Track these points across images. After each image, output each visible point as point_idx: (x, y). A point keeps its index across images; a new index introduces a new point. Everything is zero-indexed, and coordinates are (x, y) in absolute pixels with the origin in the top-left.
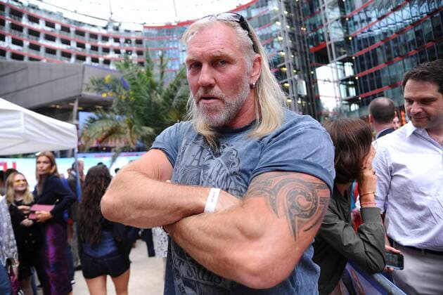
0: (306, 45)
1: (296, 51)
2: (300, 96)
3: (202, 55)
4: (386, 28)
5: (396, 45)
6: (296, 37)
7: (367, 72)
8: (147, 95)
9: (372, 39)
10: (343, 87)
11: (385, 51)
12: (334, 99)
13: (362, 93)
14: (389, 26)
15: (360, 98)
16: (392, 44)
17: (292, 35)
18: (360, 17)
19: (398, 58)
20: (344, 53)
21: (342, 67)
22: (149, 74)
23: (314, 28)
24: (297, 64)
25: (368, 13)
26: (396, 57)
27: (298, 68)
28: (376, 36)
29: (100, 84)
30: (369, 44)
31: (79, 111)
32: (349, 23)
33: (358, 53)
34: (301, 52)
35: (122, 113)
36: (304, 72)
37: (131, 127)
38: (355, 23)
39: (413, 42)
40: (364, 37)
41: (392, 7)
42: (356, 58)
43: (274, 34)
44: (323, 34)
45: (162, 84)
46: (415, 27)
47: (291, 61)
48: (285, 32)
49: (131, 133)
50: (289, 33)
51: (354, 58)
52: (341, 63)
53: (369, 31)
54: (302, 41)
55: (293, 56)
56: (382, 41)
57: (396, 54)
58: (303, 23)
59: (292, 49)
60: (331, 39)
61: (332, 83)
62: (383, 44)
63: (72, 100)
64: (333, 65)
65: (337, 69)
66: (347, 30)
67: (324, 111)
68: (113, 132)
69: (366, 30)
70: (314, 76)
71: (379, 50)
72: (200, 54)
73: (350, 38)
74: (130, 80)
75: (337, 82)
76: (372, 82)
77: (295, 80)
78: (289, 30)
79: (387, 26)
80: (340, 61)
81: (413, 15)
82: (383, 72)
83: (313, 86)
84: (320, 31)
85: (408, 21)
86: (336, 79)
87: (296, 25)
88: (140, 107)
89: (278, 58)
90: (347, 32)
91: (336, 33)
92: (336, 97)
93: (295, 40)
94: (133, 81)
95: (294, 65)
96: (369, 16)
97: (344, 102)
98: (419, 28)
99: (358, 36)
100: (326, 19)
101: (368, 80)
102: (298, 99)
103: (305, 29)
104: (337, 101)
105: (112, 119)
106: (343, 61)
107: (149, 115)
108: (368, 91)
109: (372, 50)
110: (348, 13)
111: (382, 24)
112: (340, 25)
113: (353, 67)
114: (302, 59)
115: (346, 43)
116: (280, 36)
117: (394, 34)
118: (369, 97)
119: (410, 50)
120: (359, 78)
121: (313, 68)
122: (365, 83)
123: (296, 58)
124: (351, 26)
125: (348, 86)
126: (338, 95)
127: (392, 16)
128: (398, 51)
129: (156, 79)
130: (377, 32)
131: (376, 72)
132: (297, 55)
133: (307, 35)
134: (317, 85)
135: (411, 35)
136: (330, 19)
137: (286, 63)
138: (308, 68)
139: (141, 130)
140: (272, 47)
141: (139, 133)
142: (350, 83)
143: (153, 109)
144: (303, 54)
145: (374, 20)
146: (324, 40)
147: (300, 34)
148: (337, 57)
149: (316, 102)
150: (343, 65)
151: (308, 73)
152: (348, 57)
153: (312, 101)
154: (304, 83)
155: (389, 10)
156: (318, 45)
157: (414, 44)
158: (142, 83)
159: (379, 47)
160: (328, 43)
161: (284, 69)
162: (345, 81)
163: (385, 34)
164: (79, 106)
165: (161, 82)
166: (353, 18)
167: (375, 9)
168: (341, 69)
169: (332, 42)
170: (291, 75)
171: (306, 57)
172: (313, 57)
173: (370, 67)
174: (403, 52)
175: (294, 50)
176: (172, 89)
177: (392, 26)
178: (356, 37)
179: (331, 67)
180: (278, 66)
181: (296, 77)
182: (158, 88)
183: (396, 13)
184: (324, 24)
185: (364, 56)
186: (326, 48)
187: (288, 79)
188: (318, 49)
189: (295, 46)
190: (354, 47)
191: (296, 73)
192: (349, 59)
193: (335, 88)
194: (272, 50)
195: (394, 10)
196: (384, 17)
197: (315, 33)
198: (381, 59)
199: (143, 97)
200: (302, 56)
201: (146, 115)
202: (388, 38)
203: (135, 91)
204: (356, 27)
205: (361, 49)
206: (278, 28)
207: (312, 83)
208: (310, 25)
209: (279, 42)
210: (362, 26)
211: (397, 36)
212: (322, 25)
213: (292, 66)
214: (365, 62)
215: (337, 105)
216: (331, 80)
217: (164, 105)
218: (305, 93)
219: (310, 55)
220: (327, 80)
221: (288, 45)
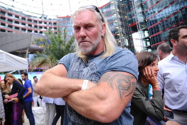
0: (127, 24)
1: (123, 26)
2: (125, 46)
3: (81, 24)
4: (162, 16)
5: (166, 23)
6: (123, 20)
7: (155, 35)
8: (59, 46)
9: (156, 21)
10: (144, 42)
11: (162, 25)
12: (141, 47)
13: (153, 44)
14: (163, 15)
15: (152, 46)
16: (165, 23)
17: (121, 20)
18: (150, 12)
19: (168, 28)
20: (144, 27)
21: (143, 33)
22: (59, 37)
23: (131, 16)
24: (124, 32)
25: (154, 10)
26: (167, 28)
27: (124, 34)
28: (158, 19)
29: (38, 42)
30: (155, 23)
31: (29, 53)
32: (146, 14)
33: (150, 27)
34: (125, 27)
35: (48, 54)
36: (127, 36)
37: (51, 60)
38: (149, 14)
39: (174, 21)
40: (153, 20)
41: (164, 7)
42: (149, 29)
43: (113, 19)
44: (134, 19)
45: (65, 41)
46: (174, 15)
47: (121, 31)
48: (118, 18)
49: (51, 63)
50: (120, 19)
51: (148, 29)
53: (155, 17)
54: (125, 22)
55: (122, 29)
56: (161, 21)
57: (167, 27)
58: (126, 14)
59: (121, 26)
60: (138, 21)
61: (139, 40)
62: (161, 22)
63: (26, 49)
64: (140, 32)
65: (141, 34)
67: (137, 52)
68: (43, 63)
69: (153, 17)
70: (131, 37)
71: (159, 25)
72: (80, 23)
73: (147, 21)
74: (51, 40)
75: (141, 39)
76: (157, 39)
78: (120, 18)
79: (162, 15)
81: (173, 10)
82: (162, 35)
83: (131, 42)
84: (133, 18)
85: (171, 13)
86: (141, 38)
87: (123, 15)
88: (55, 51)
89: (116, 30)
90: (145, 18)
91: (140, 19)
92: (141, 46)
93: (122, 22)
94: (52, 40)
95: (123, 33)
97: (145, 48)
98: (176, 15)
99: (150, 20)
100: (136, 13)
101: (155, 38)
102: (125, 47)
103: (127, 17)
104: (142, 48)
105: (43, 56)
106: (144, 30)
108: (155, 43)
109: (156, 25)
110: (145, 10)
111: (160, 14)
112: (142, 15)
113: (148, 33)
114: (126, 30)
115: (145, 23)
116: (116, 20)
117: (165, 18)
118: (156, 46)
119: (173, 25)
120: (151, 38)
121: (131, 34)
122: (154, 40)
123: (123, 29)
124: (146, 15)
125: (147, 41)
126: (142, 45)
127: (164, 10)
128: (168, 26)
129: (62, 39)
130: (158, 18)
131: (158, 35)
132: (124, 28)
133: (128, 19)
134: (133, 41)
135: (173, 18)
136: (138, 13)
137: (119, 32)
138: (128, 34)
139: (56, 61)
140: (113, 25)
141: (55, 63)
142: (147, 40)
143: (61, 52)
144: (126, 27)
145: (156, 12)
146: (135, 22)
147: (125, 19)
148: (141, 29)
149: (133, 48)
150: (144, 32)
151: (129, 35)
152: (146, 29)
153: (131, 48)
154: (127, 40)
155: (163, 8)
156: (133, 23)
157: (174, 22)
158: (56, 41)
159: (159, 24)
160: (137, 23)
161: (118, 34)
162: (145, 39)
163: (162, 18)
164: (29, 51)
165: (64, 40)
166: (147, 12)
167: (157, 8)
168: (143, 34)
169: (139, 22)
170: (121, 37)
171: (128, 29)
172: (131, 29)
173: (156, 33)
174: (170, 26)
175: (122, 26)
176: (70, 44)
177: (164, 15)
178: (149, 20)
179: (139, 33)
180: (115, 33)
181: (124, 38)
182: (63, 43)
184: (135, 15)
185: (153, 28)
186: (136, 25)
187: (120, 39)
188: (133, 25)
189: (123, 24)
190: (148, 24)
191: (123, 36)
192: (146, 30)
193: (141, 42)
194: (113, 26)
195: (165, 8)
196: (160, 11)
197: (131, 19)
198: (160, 29)
199: (57, 47)
200: (126, 28)
201: (58, 55)
202: (163, 20)
203: (53, 44)
204: (149, 15)
205: (151, 25)
206: (115, 17)
207: (130, 40)
208: (129, 15)
209: (115, 23)
210: (151, 15)
211: (167, 19)
212: (134, 15)
213: (121, 33)
214: (154, 31)
215: (142, 50)
216: (139, 39)
217: (66, 50)
218: (127, 44)
219: (129, 28)
220: (137, 38)
221: (119, 24)
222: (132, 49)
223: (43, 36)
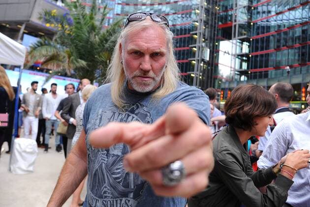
0: (217, 21)
1: (208, 24)
2: (203, 60)
4: (281, 22)
5: (286, 37)
6: (210, 13)
7: (259, 53)
8: (87, 34)
9: (268, 28)
10: (238, 61)
11: (276, 39)
12: (230, 68)
13: (251, 69)
14: (283, 21)
15: (249, 72)
16: (283, 36)
17: (207, 11)
18: (262, 10)
19: (285, 47)
20: (245, 34)
21: (240, 45)
22: (92, 18)
23: (226, 9)
24: (206, 34)
25: (269, 7)
26: (283, 46)
27: (206, 38)
28: (272, 26)
29: (48, 16)
30: (265, 31)
31: (24, 33)
32: (253, 11)
33: (255, 37)
34: (212, 25)
35: (63, 44)
36: (210, 42)
37: (69, 57)
38: (258, 13)
39: (299, 37)
40: (262, 25)
41: (288, 7)
42: (253, 40)
43: (193, 7)
44: (231, 16)
45: (100, 29)
46: (302, 27)
47: (202, 31)
48: (202, 7)
49: (69, 61)
50: (206, 9)
51: (251, 40)
52: (240, 41)
53: (267, 21)
54: (214, 17)
55: (204, 28)
56: (276, 31)
57: (284, 43)
58: (218, 3)
59: (205, 22)
60: (237, 21)
61: (230, 56)
62: (276, 33)
63: (21, 23)
64: (234, 41)
65: (236, 45)
66: (251, 16)
67: (220, 76)
68: (53, 58)
69: (265, 20)
70: (218, 46)
71: (271, 38)
73: (252, 24)
74: (75, 19)
75: (234, 55)
76: (261, 61)
77: (202, 46)
78: (206, 7)
79: (282, 21)
80: (240, 39)
81: (304, 17)
82: (272, 56)
83: (215, 55)
84: (230, 13)
85: (298, 20)
86: (234, 53)
87: (213, 4)
88: (79, 43)
89: (193, 27)
90: (251, 19)
91: (242, 17)
92: (231, 67)
93: (208, 15)
94: (78, 20)
95: (204, 35)
96: (269, 10)
97: (237, 73)
98: (305, 28)
99: (258, 23)
100: (236, 4)
101: (258, 59)
102: (201, 63)
103: (218, 8)
104: (231, 71)
105: (55, 47)
106: (243, 41)
107: (84, 51)
108: (257, 68)
109: (267, 37)
110: (254, 4)
111: (278, 19)
112: (246, 12)
113: (249, 46)
114: (211, 31)
115: (247, 27)
116: (198, 9)
117: (286, 28)
118: (257, 72)
119: (296, 44)
120: (252, 56)
121: (218, 41)
122: (256, 61)
123: (207, 29)
124: (254, 14)
125: (242, 61)
126: (233, 66)
127: (287, 14)
128: (286, 42)
129: (97, 23)
130: (273, 23)
131: (266, 54)
132: (208, 28)
133: (219, 13)
134: (218, 55)
135: (298, 32)
136: (240, 5)
137: (197, 32)
138: (214, 39)
139: (77, 61)
140: (190, 17)
141: (75, 63)
142: (244, 58)
143: (89, 46)
144: (213, 27)
145: (273, 13)
146: (231, 21)
147: (214, 12)
148: (238, 36)
149: (215, 67)
150: (242, 43)
151: (214, 43)
152: (247, 38)
153: (212, 66)
154: (209, 50)
155: (286, 8)
156: (226, 23)
157: (299, 39)
158: (85, 24)
159: (273, 35)
160: (234, 24)
161: (195, 36)
162: (241, 56)
163: (279, 26)
164: (25, 29)
165: (100, 26)
166: (257, 8)
167: (275, 5)
168: (239, 46)
169: (237, 23)
170: (200, 43)
171: (215, 30)
172: (220, 32)
173: (262, 49)
174: (290, 43)
175: (206, 23)
176: (108, 34)
177: (286, 21)
178: (257, 23)
179: (233, 43)
180: (191, 33)
181: (204, 44)
182: (97, 31)
183: (291, 12)
184: (234, 8)
185: (260, 40)
186: (232, 27)
187: (196, 45)
188: (225, 26)
189: (208, 20)
190: (254, 30)
191: (204, 42)
192: (247, 40)
193: (232, 60)
194: (189, 19)
195: (289, 10)
196: (281, 13)
197: (225, 13)
198: (272, 45)
199: (83, 35)
200: (211, 28)
201: (82, 51)
202: (281, 30)
203: (76, 28)
204: (258, 16)
205: (258, 34)
206: (198, 3)
207: (215, 52)
208: (223, 6)
209: (195, 14)
210: (262, 16)
211: (288, 30)
212: (232, 9)
213: (202, 35)
214: (260, 45)
215: (231, 74)
216: (230, 53)
217: (99, 45)
218: (207, 58)
219: (218, 30)
220: (227, 52)
221: (202, 18)
222: (213, 68)
223: (58, 7)
